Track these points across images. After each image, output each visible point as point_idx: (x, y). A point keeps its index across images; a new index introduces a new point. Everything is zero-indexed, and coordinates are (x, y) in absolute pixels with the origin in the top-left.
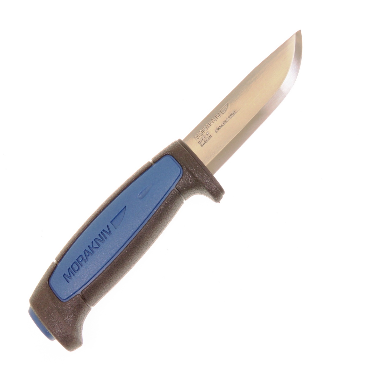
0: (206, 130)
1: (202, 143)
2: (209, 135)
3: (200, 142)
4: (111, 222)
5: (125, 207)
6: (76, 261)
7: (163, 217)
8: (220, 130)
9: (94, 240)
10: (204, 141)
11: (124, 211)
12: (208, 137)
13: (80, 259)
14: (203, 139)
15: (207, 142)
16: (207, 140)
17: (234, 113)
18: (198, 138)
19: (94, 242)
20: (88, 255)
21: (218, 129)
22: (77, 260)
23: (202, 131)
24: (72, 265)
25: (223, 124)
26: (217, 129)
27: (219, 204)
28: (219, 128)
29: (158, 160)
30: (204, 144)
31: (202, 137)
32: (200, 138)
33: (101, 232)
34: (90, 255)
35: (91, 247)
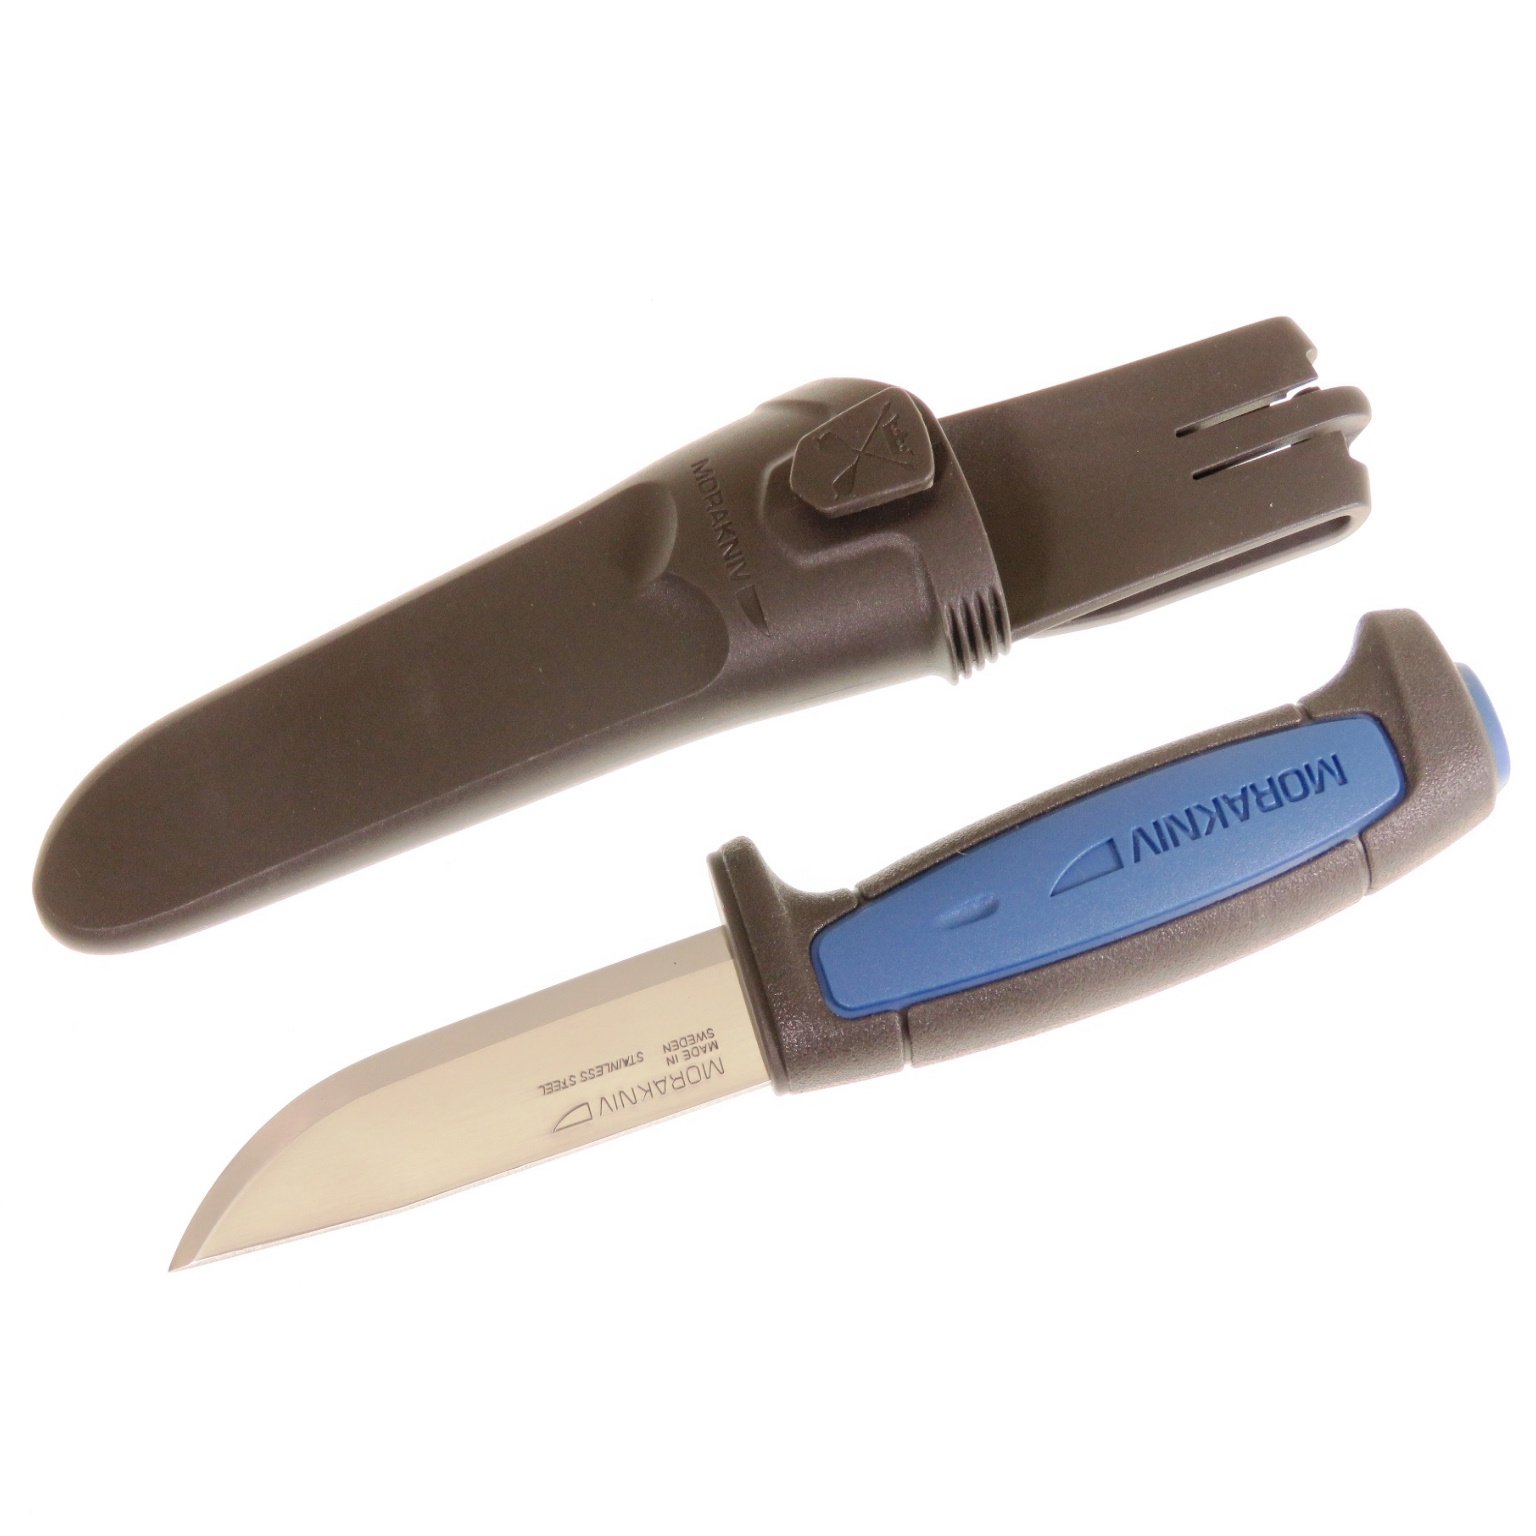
0: (671, 1077)
1: (707, 1041)
2: (669, 1055)
3: (711, 1050)
4: (1121, 866)
5: (1053, 894)
6: (1284, 802)
8: (626, 1058)
9: (1198, 836)
10: (697, 1045)
11: (1066, 885)
12: (676, 1052)
13: (1268, 802)
14: (695, 1052)
15: (688, 1035)
16: (684, 1043)
17: (547, 1089)
18: (711, 1062)
19: (1203, 831)
20: (1236, 800)
21: (630, 1062)
23: (686, 1082)
24: (1303, 796)
25: (605, 1069)
26: (633, 1064)
28: (623, 1064)
30: (703, 1034)
31: (693, 1061)
32: (705, 1058)
33: (1166, 847)
34: (1230, 797)
35: (1218, 822)
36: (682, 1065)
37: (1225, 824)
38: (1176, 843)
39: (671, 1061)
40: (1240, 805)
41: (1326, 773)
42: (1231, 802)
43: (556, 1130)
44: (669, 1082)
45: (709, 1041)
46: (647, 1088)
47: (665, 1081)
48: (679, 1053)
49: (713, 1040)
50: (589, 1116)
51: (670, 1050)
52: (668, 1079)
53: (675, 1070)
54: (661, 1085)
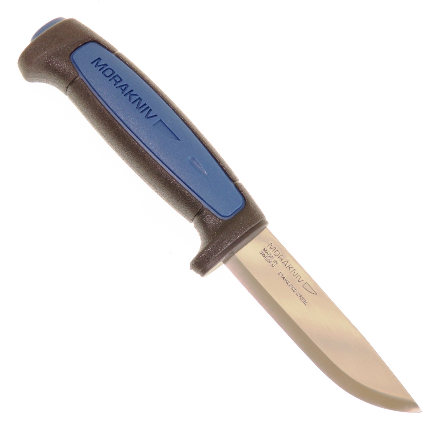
2: (274, 264)
3: (266, 250)
4: (161, 120)
5: (179, 140)
6: (115, 74)
7: (169, 189)
8: (283, 279)
9: (140, 98)
10: (267, 256)
11: (175, 137)
12: (273, 262)
13: (118, 79)
14: (269, 255)
15: (265, 260)
16: (268, 261)
17: (305, 302)
18: (270, 249)
19: (137, 97)
20: (122, 89)
21: (283, 277)
22: (117, 75)
23: (280, 255)
24: (111, 69)
25: (289, 284)
26: (283, 275)
27: (190, 269)
28: (285, 279)
29: (239, 190)
30: (262, 255)
31: (272, 254)
32: (270, 251)
33: (148, 107)
34: (121, 91)
35: (132, 93)
36: (276, 258)
37: (132, 91)
38: (145, 104)
39: (276, 262)
40: (123, 88)
41: (99, 64)
42: (123, 90)
43: (316, 294)
44: (283, 261)
45: (263, 252)
46: (288, 268)
47: (283, 262)
48: (273, 260)
49: (263, 251)
50: (306, 284)
51: (273, 264)
52: (282, 261)
53: (278, 260)
54: (286, 263)
